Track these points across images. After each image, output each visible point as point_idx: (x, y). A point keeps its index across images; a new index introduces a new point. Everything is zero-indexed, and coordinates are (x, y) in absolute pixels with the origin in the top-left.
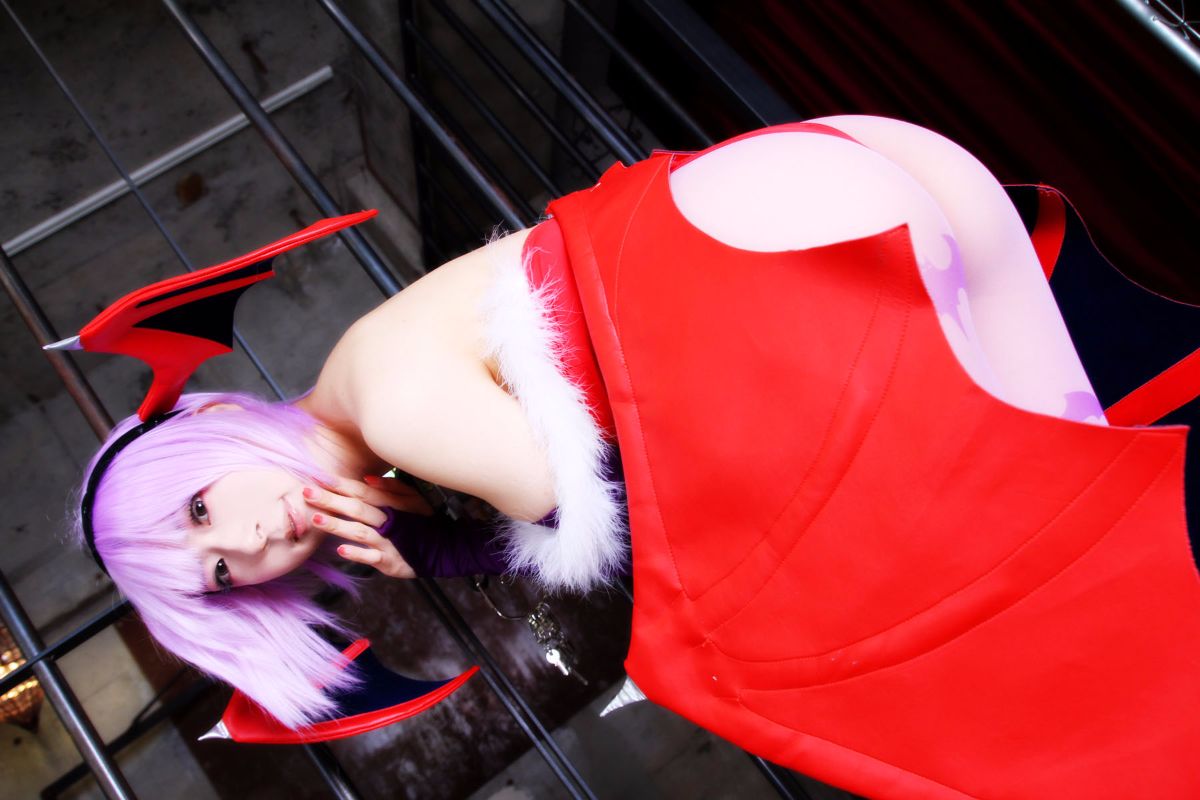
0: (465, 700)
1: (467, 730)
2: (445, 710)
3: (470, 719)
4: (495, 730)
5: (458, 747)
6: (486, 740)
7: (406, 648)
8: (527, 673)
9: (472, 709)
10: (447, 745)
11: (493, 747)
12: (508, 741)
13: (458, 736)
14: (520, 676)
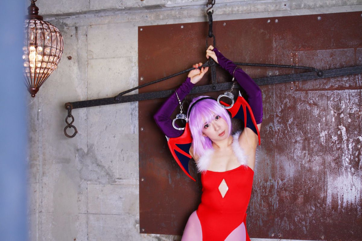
0: (286, 190)
1: (276, 206)
2: (272, 187)
3: (281, 201)
4: (290, 217)
5: (265, 210)
6: (282, 218)
7: (274, 141)
8: (329, 200)
9: (286, 197)
10: (260, 205)
11: (283, 223)
12: (292, 227)
13: (270, 205)
14: (325, 198)
